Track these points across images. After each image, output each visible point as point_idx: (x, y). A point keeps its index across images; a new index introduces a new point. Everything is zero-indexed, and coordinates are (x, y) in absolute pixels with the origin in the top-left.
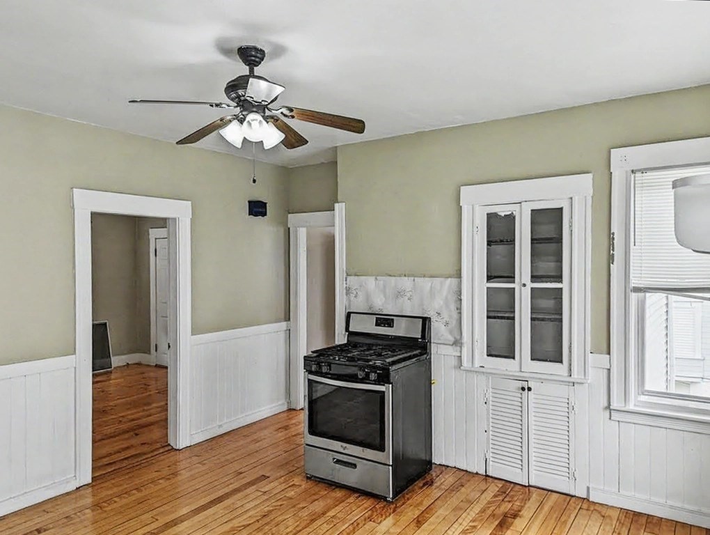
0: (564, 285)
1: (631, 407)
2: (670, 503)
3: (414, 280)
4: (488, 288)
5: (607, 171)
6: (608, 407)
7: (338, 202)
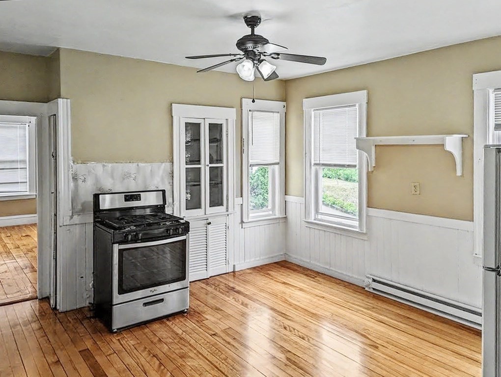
0: (224, 165)
1: (250, 220)
2: (261, 258)
3: (138, 165)
4: (186, 168)
5: (240, 109)
6: (242, 222)
7: (60, 98)
